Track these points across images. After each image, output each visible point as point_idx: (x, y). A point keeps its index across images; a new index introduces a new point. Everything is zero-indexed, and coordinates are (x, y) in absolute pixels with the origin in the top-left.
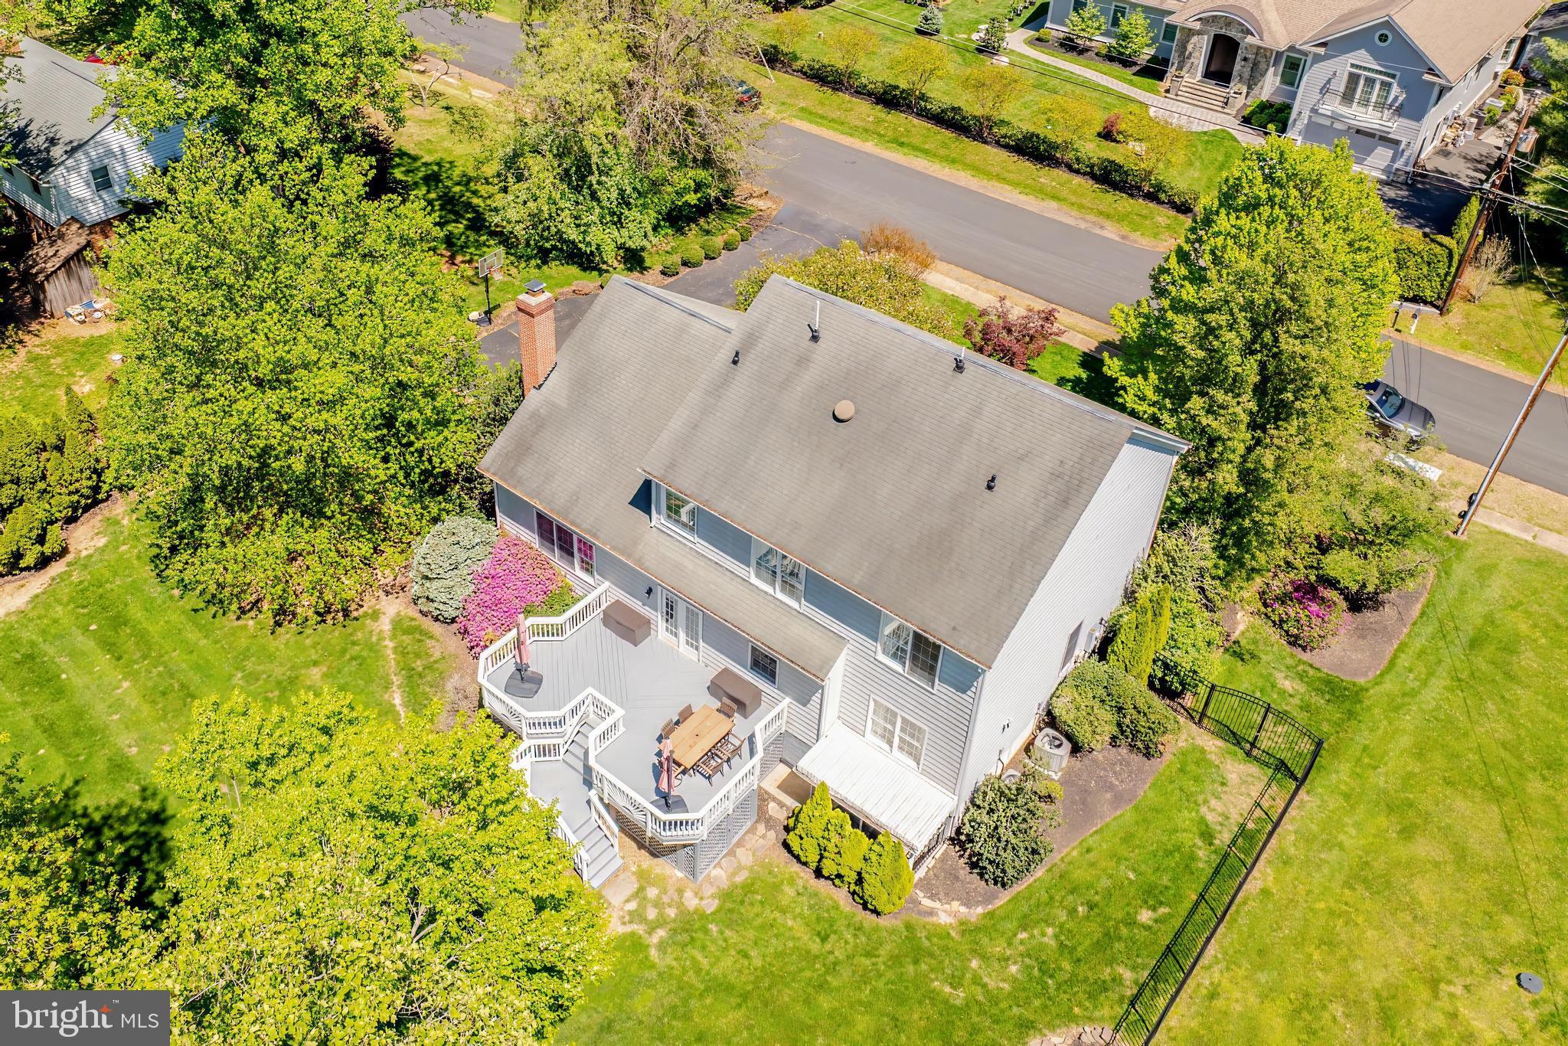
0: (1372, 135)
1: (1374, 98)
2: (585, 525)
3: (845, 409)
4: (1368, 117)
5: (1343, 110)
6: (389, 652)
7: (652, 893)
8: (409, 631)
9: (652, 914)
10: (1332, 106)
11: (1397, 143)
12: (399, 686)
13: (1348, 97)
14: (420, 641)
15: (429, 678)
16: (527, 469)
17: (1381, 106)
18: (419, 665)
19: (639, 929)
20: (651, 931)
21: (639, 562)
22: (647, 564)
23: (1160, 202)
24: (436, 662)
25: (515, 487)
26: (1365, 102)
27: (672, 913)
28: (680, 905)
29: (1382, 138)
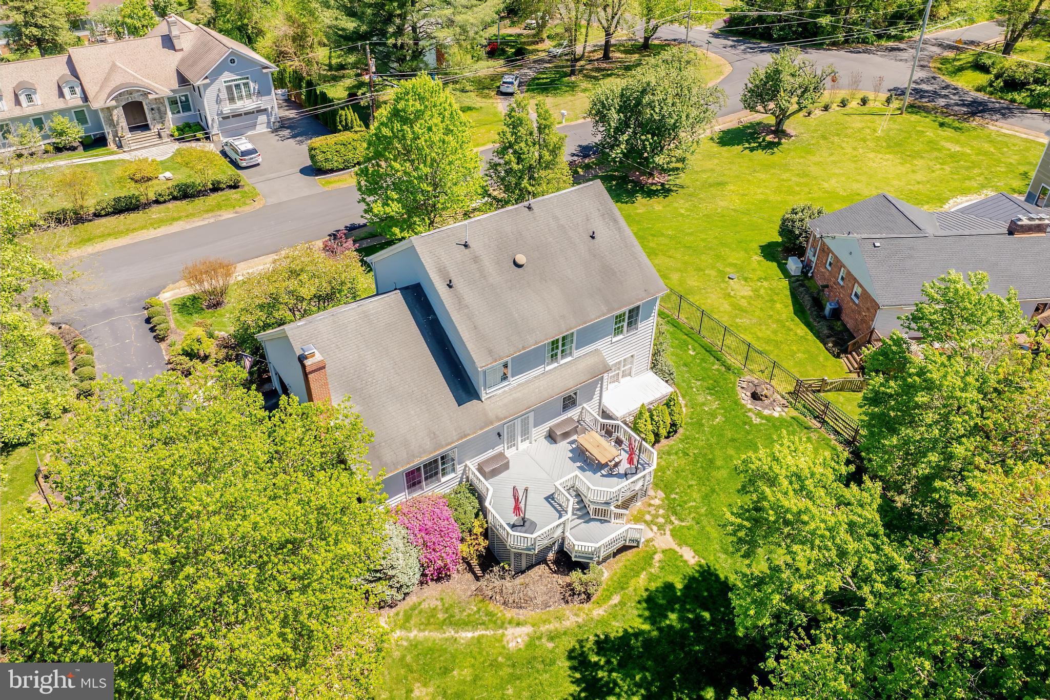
0: (253, 112)
1: (244, 94)
2: (455, 438)
3: (521, 259)
4: (247, 104)
5: (234, 106)
6: (421, 635)
7: (648, 518)
8: (408, 618)
9: (661, 520)
10: (227, 108)
11: (265, 110)
12: (457, 632)
13: (232, 99)
14: (420, 612)
15: (457, 611)
16: (388, 456)
17: (249, 96)
18: (441, 616)
19: (669, 527)
20: (671, 523)
21: (499, 419)
22: (502, 416)
23: (223, 189)
24: (443, 605)
25: (396, 469)
26: (241, 98)
27: (661, 512)
28: (659, 507)
29: (258, 111)
